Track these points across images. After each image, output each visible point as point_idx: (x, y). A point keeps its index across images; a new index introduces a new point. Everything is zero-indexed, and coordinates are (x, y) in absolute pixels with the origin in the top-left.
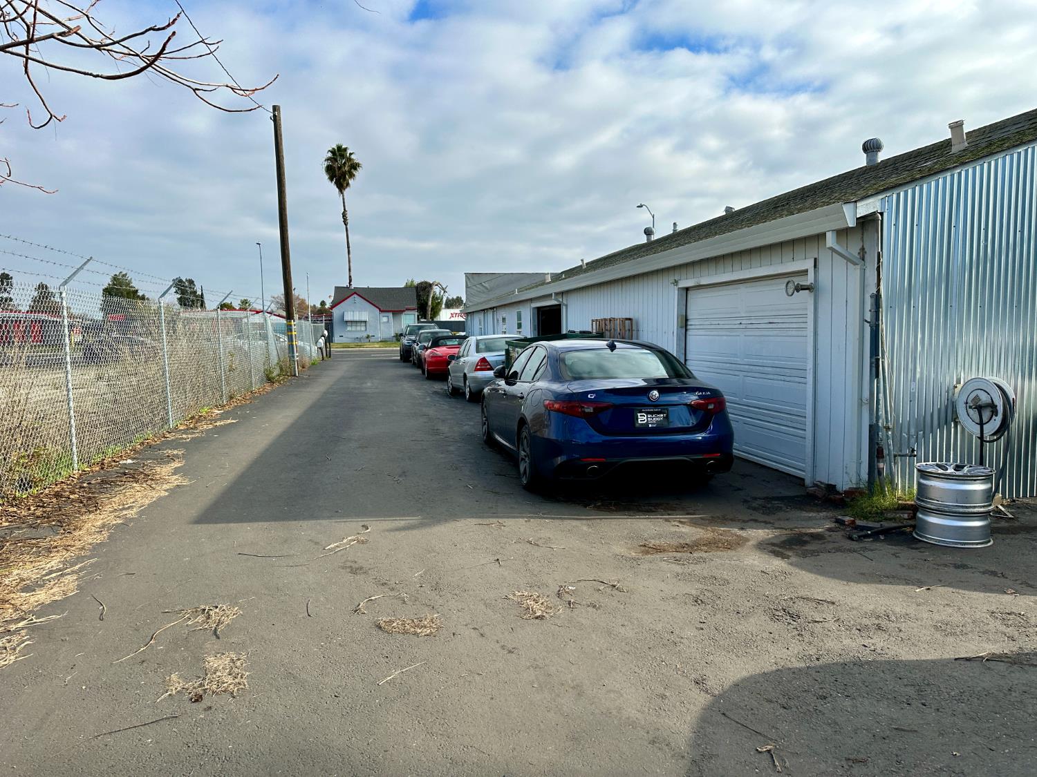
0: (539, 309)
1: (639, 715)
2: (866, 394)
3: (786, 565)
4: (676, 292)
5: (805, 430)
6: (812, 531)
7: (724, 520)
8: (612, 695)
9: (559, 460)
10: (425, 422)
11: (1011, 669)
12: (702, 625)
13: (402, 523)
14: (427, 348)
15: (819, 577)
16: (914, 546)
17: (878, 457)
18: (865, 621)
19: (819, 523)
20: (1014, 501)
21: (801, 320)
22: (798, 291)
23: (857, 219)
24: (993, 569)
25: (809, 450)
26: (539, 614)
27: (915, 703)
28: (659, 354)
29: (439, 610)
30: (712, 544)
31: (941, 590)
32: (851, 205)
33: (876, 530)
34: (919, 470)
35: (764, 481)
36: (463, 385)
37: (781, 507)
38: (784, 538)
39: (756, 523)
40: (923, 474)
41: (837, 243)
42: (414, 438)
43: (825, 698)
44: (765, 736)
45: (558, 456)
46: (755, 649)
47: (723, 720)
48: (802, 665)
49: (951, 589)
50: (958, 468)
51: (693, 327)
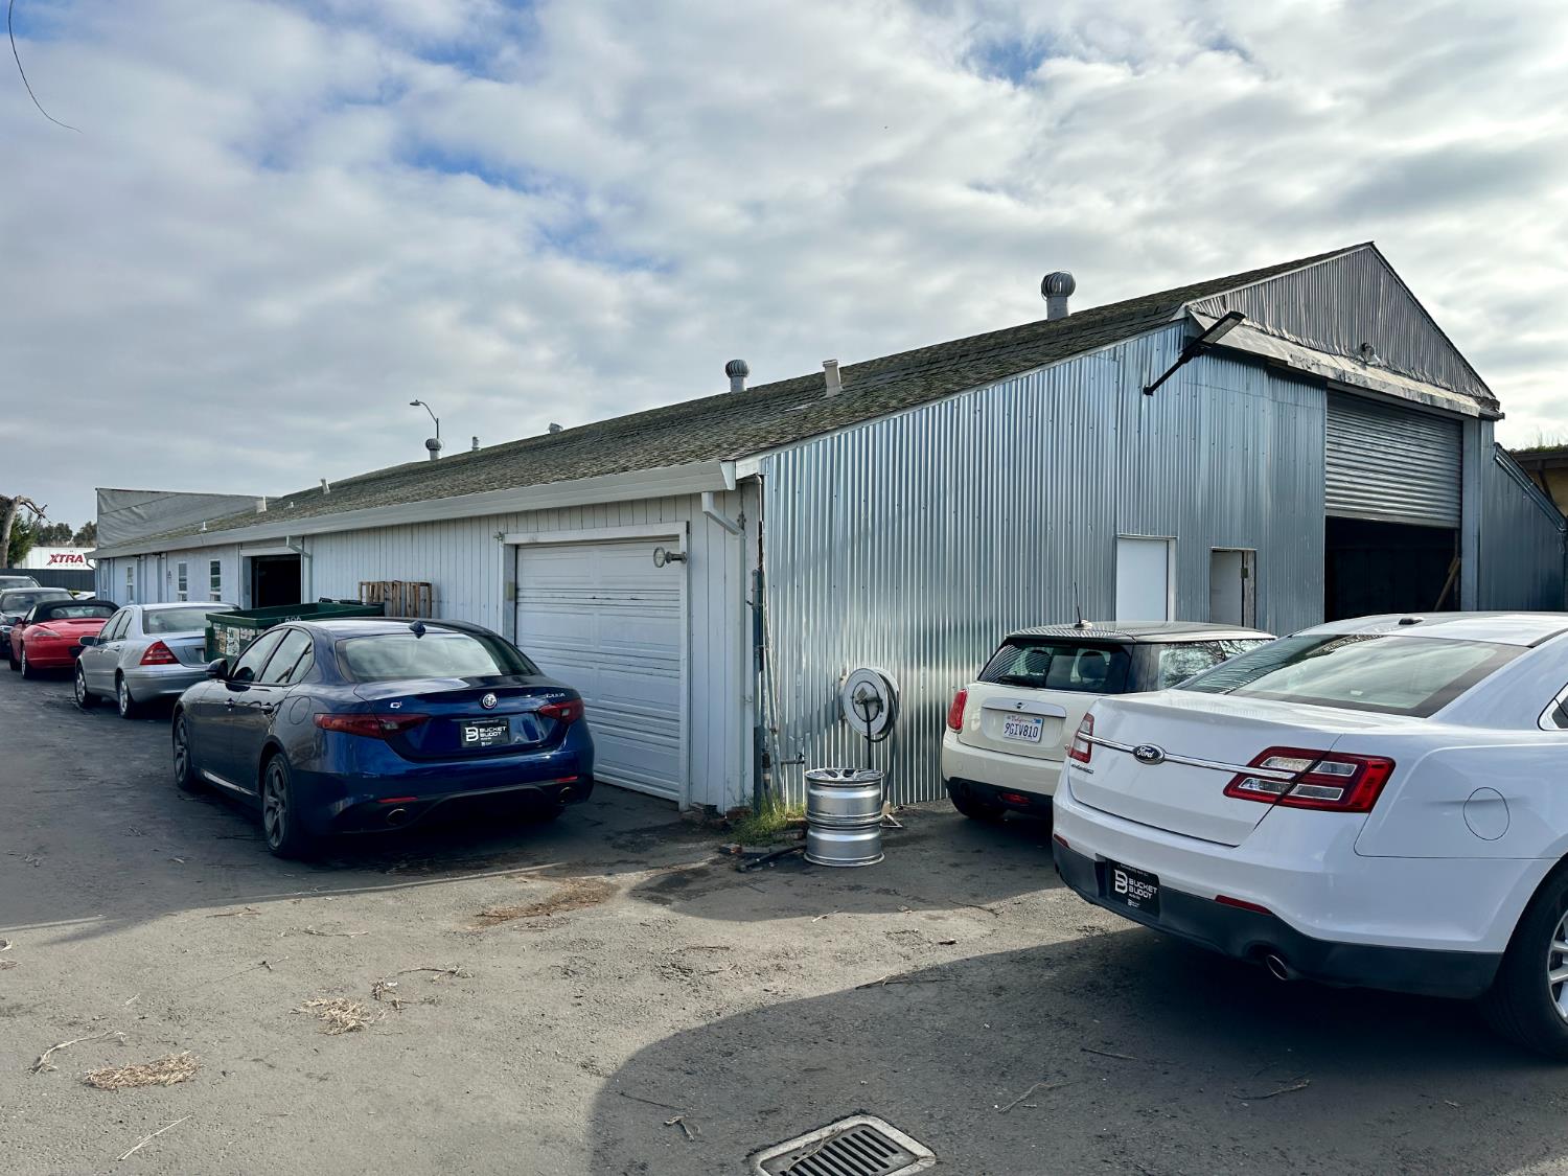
0: (254, 559)
1: (521, 1117)
2: (750, 691)
3: (669, 912)
4: (501, 550)
5: (678, 738)
6: (694, 866)
7: (585, 866)
8: (482, 1102)
9: (341, 806)
10: (51, 758)
11: (908, 989)
12: (578, 1000)
13: (70, 930)
14: (25, 623)
15: (706, 920)
16: (806, 871)
17: (764, 767)
18: (765, 963)
19: (701, 856)
20: (902, 808)
21: (671, 597)
22: (668, 562)
23: (737, 481)
24: (886, 887)
25: (683, 763)
26: (352, 1024)
27: (822, 1041)
28: (486, 641)
29: (188, 1045)
30: (571, 900)
31: (838, 916)
32: (730, 464)
33: (765, 856)
34: (809, 779)
35: (627, 809)
36: (114, 689)
37: (654, 841)
38: (662, 880)
39: (625, 864)
40: (814, 783)
41: (714, 506)
42: (37, 788)
43: (731, 1054)
44: (672, 1108)
45: (338, 800)
46: (647, 1017)
47: (623, 1100)
48: (703, 1023)
49: (847, 915)
50: (848, 773)
51: (525, 600)
